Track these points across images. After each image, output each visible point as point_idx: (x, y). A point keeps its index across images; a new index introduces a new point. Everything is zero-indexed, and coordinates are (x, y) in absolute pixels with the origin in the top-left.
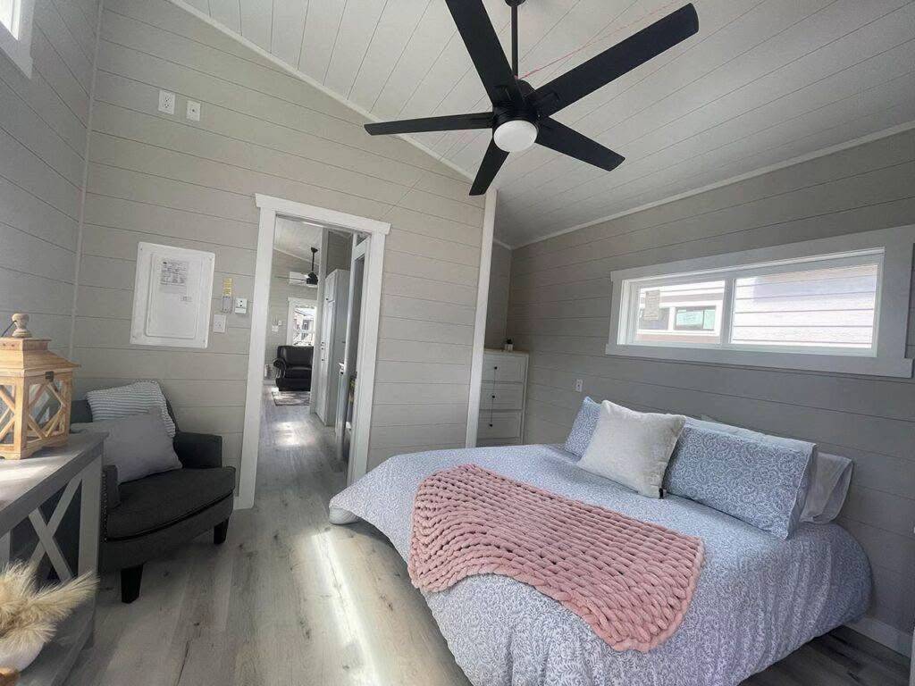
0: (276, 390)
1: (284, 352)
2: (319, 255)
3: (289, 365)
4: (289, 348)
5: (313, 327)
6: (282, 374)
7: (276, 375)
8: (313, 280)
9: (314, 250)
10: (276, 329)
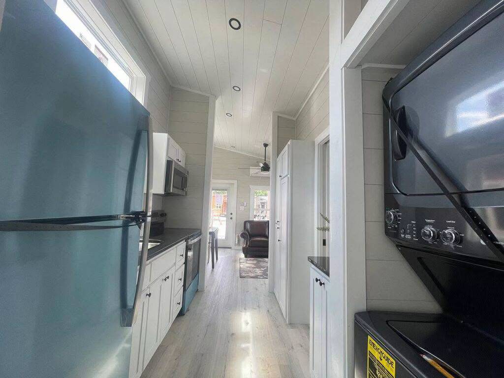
0: (242, 255)
1: (248, 226)
2: (270, 149)
3: (252, 236)
4: (251, 222)
5: (268, 206)
6: (247, 244)
7: (243, 244)
8: (266, 168)
9: (266, 145)
10: (242, 208)
